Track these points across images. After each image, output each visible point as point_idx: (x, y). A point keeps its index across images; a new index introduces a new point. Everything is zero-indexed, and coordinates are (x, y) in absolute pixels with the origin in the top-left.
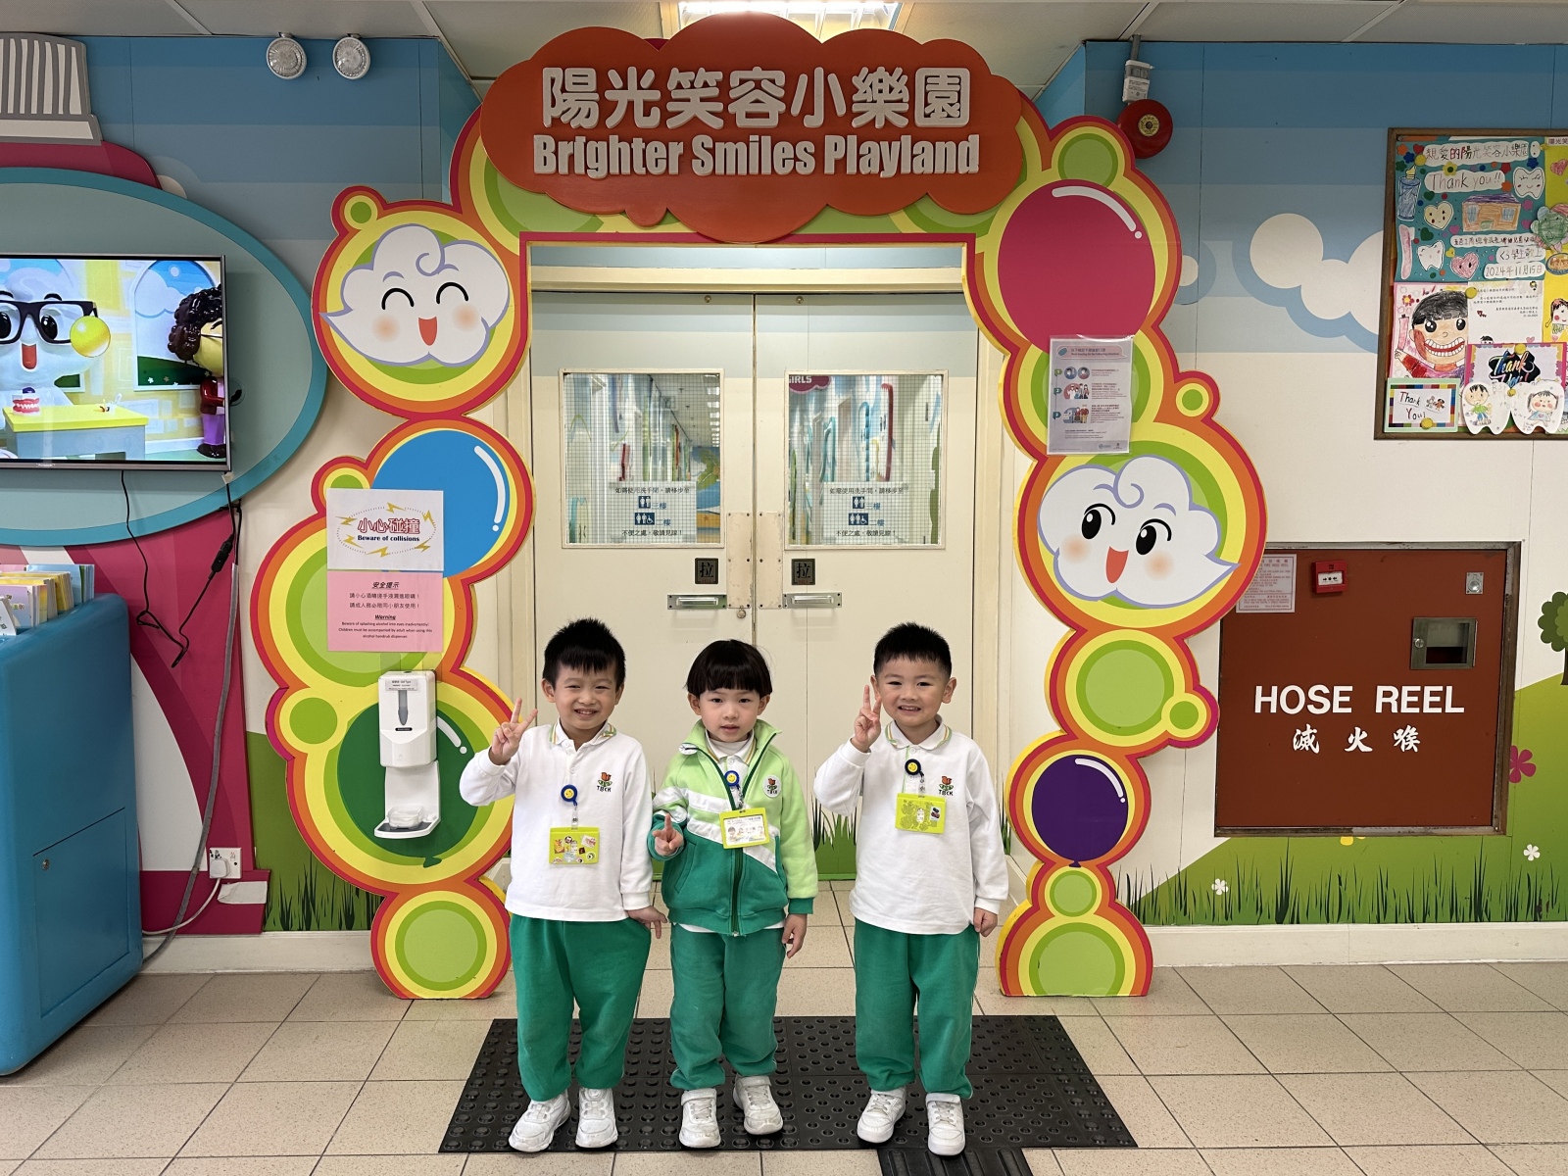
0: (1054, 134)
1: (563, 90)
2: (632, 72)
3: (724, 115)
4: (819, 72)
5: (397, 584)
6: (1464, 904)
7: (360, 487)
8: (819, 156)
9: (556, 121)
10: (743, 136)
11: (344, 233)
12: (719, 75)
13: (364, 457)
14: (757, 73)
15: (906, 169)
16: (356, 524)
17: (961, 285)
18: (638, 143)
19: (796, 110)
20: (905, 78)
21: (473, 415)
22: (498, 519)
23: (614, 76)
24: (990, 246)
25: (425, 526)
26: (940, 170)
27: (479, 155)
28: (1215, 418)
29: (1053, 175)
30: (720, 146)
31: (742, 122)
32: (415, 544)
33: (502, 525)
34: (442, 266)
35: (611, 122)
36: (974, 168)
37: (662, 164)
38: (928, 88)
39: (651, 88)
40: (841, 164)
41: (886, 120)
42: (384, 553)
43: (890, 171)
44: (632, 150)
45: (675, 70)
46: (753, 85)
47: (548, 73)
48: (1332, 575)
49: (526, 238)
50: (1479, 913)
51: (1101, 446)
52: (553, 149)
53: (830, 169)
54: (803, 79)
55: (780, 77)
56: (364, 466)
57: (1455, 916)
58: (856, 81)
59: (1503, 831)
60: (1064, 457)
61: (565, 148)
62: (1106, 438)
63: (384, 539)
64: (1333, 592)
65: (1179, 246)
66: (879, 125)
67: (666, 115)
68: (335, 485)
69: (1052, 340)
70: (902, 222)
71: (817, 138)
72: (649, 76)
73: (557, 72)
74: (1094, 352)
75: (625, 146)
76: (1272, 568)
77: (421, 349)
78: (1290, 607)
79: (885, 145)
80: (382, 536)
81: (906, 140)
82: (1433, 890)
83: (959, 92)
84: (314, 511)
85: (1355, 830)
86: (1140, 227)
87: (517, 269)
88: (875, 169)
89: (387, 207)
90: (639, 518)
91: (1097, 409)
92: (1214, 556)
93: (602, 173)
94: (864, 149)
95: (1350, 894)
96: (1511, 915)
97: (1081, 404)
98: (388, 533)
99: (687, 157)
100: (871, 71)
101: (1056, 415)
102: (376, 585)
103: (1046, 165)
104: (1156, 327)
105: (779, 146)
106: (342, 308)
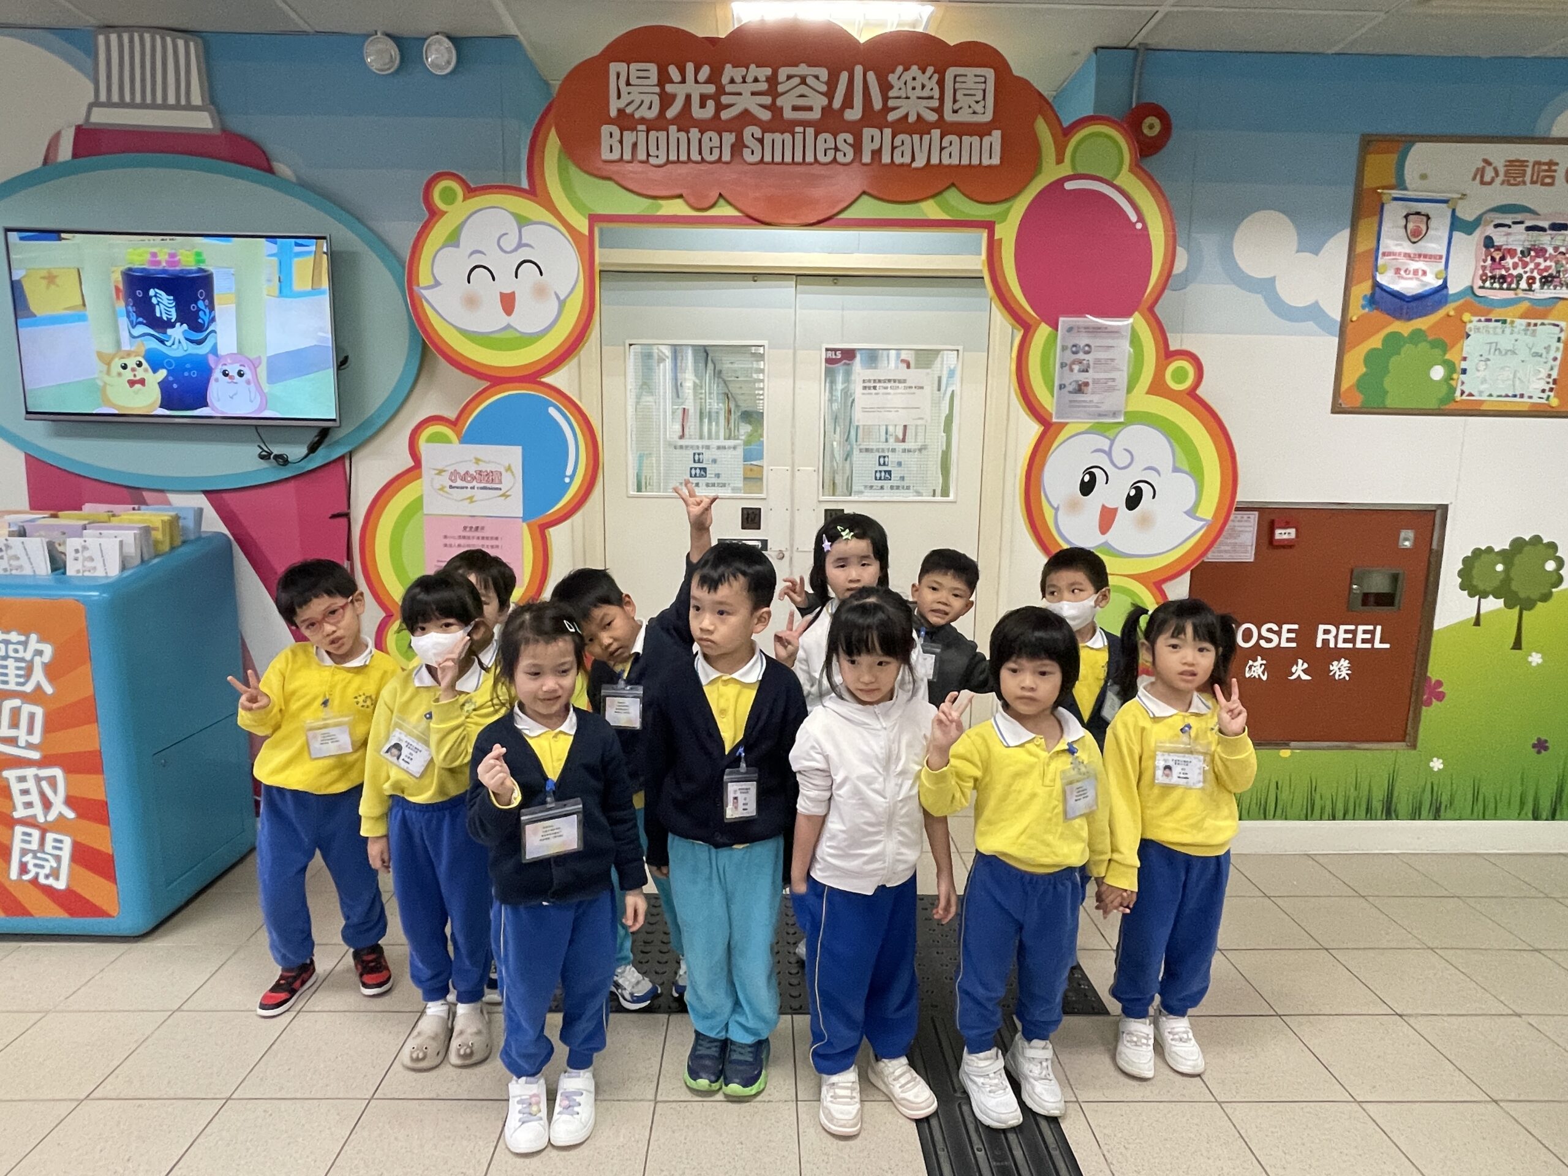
0: (1067, 132)
1: (628, 84)
2: (690, 67)
3: (773, 108)
4: (859, 70)
5: (483, 528)
6: (1377, 805)
7: (450, 442)
8: (857, 147)
9: (621, 111)
10: (789, 127)
11: (434, 214)
12: (768, 71)
13: (452, 415)
14: (803, 69)
15: (935, 160)
16: (446, 475)
17: (981, 271)
18: (694, 133)
19: (837, 104)
20: (936, 76)
21: (547, 379)
22: (569, 472)
23: (673, 72)
24: (1007, 232)
25: (507, 478)
26: (965, 161)
27: (553, 143)
28: (1200, 392)
29: (1066, 170)
30: (768, 137)
31: (788, 114)
32: (501, 492)
33: (572, 477)
34: (520, 245)
35: (671, 113)
36: (996, 161)
37: (716, 152)
38: (957, 85)
39: (708, 81)
40: (877, 153)
41: (919, 116)
42: (471, 499)
43: (920, 163)
44: (689, 140)
45: (728, 66)
46: (797, 80)
47: (614, 67)
48: (1288, 531)
49: (594, 219)
50: (1389, 813)
51: (1100, 415)
52: (618, 137)
53: (867, 158)
54: (844, 76)
55: (823, 73)
56: (453, 424)
57: (1369, 814)
58: (892, 78)
59: (1414, 746)
60: (1066, 424)
61: (630, 138)
62: (1104, 408)
63: (473, 488)
64: (1287, 545)
65: (1174, 237)
66: (912, 119)
67: (720, 107)
68: (430, 440)
69: (1061, 319)
70: (930, 209)
71: (855, 128)
72: (705, 71)
73: (622, 67)
74: (1097, 330)
75: (683, 135)
76: (1237, 524)
77: (503, 320)
78: (1249, 557)
79: (916, 137)
80: (469, 485)
81: (936, 133)
82: (1353, 793)
83: (984, 91)
84: (411, 463)
85: (1293, 744)
86: (1141, 219)
87: (586, 246)
88: (907, 159)
89: (471, 191)
90: (693, 472)
91: (1096, 381)
92: (1191, 513)
93: (662, 160)
94: (898, 141)
95: (1284, 796)
96: (1415, 814)
97: (1083, 377)
98: (474, 483)
99: (738, 147)
100: (906, 69)
101: (1062, 387)
102: (465, 528)
103: (1060, 160)
104: (1151, 309)
105: (822, 137)
106: (432, 282)
